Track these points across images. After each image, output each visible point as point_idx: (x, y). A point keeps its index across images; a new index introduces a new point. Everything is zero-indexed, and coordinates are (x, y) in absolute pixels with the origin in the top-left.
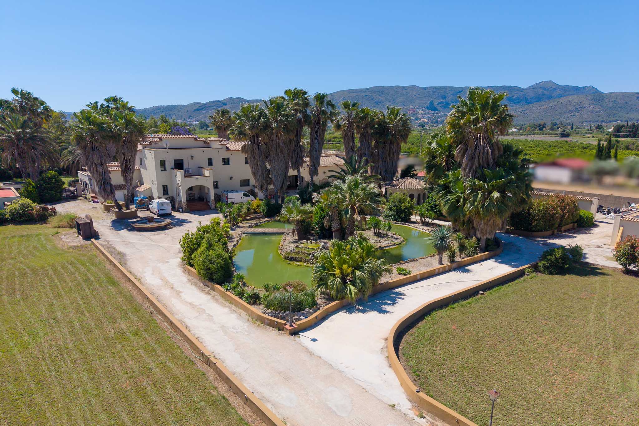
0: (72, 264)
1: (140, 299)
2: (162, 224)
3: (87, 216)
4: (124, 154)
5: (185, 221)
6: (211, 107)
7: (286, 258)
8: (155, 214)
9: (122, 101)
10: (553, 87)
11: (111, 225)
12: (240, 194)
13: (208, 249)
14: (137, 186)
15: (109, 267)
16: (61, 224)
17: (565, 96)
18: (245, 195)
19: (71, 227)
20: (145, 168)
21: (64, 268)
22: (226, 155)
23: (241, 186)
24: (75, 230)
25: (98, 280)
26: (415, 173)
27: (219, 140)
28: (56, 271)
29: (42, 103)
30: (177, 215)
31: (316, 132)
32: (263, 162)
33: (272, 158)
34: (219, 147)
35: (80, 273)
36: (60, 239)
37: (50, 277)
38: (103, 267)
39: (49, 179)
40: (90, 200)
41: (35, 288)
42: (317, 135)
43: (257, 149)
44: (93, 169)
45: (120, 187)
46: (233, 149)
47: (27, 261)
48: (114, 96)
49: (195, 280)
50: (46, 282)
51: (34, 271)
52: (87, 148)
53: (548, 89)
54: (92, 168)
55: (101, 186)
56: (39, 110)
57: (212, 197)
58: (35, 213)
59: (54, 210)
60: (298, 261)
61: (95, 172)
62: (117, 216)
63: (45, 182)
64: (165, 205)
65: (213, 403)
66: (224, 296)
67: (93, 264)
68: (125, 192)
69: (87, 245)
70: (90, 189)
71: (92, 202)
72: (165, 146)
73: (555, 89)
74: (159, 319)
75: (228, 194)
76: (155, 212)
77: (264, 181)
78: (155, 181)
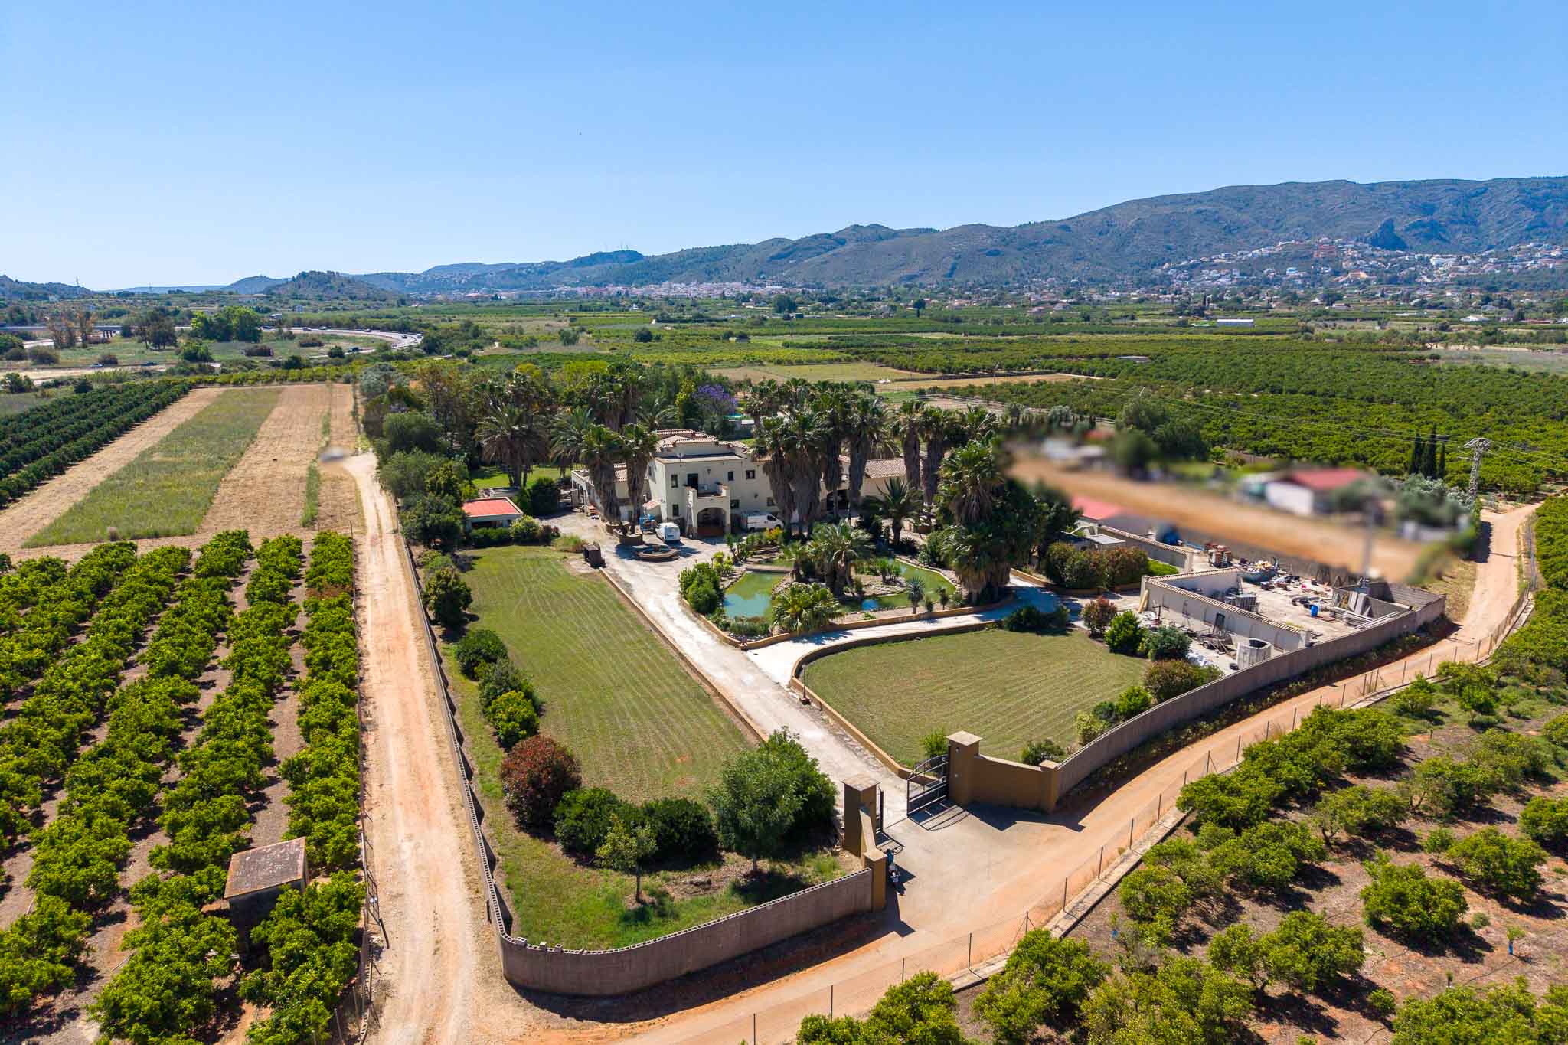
0: (586, 590)
1: (642, 621)
2: (667, 554)
3: (595, 541)
5: (693, 551)
6: (809, 248)
8: (662, 541)
11: (616, 552)
12: (764, 518)
13: (698, 585)
14: (644, 502)
15: (617, 595)
16: (566, 547)
18: (769, 518)
19: (577, 552)
20: (654, 480)
21: (581, 593)
22: (751, 466)
24: (582, 555)
25: (610, 605)
28: (574, 595)
30: (687, 543)
32: (786, 483)
33: (796, 480)
34: (744, 456)
35: (594, 598)
36: (568, 564)
37: (571, 600)
38: (612, 595)
40: (590, 514)
43: (780, 469)
45: (625, 502)
49: (688, 611)
50: (570, 604)
55: (603, 498)
57: (728, 521)
58: (538, 531)
59: (556, 527)
62: (621, 540)
63: (540, 491)
64: (676, 529)
65: (681, 675)
66: (706, 624)
68: (631, 508)
69: (595, 573)
70: (588, 498)
71: (592, 518)
74: (656, 635)
75: (750, 516)
76: (661, 538)
78: (665, 497)
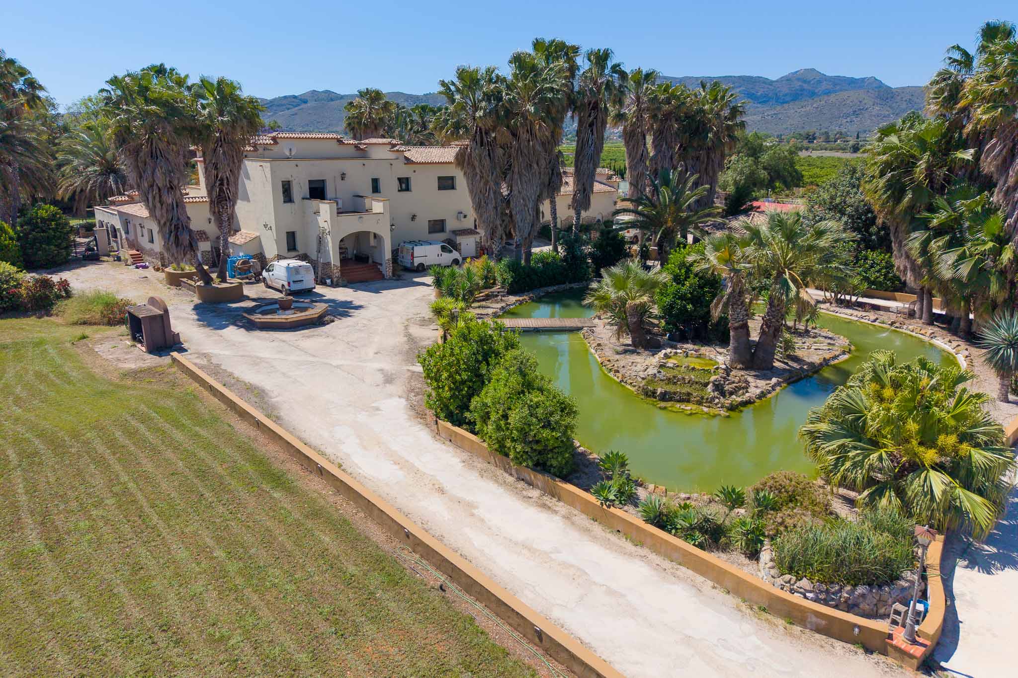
0: (144, 419)
2: (313, 314)
3: (152, 301)
4: (216, 168)
5: (350, 306)
7: (650, 394)
8: (281, 291)
9: (176, 74)
10: (818, 78)
11: (196, 317)
12: (436, 249)
14: (230, 234)
15: (242, 428)
16: (86, 316)
17: (835, 92)
18: (444, 249)
19: (111, 323)
21: (131, 434)
22: (405, 171)
23: (430, 232)
24: (124, 329)
25: (234, 471)
26: (755, 204)
27: (390, 143)
28: (112, 444)
29: (23, 72)
31: (591, 125)
32: (498, 184)
33: (516, 176)
34: (391, 156)
35: (176, 448)
36: (91, 352)
37: (101, 462)
38: (226, 427)
39: (43, 220)
40: (129, 262)
41: (74, 505)
42: (592, 131)
43: (487, 158)
44: (154, 198)
46: (419, 160)
47: (31, 416)
48: (159, 64)
50: (98, 480)
51: (56, 445)
52: (142, 154)
53: (809, 82)
54: (150, 197)
55: (170, 235)
56: (17, 87)
57: (388, 254)
58: (23, 291)
59: (64, 284)
60: (681, 401)
61: (158, 205)
62: (201, 296)
63: (35, 227)
64: (302, 272)
66: (599, 517)
67: (196, 417)
69: (161, 366)
70: (124, 241)
71: (134, 267)
72: (288, 153)
73: (819, 82)
75: (415, 248)
76: (279, 287)
77: (498, 222)
78: (272, 224)
